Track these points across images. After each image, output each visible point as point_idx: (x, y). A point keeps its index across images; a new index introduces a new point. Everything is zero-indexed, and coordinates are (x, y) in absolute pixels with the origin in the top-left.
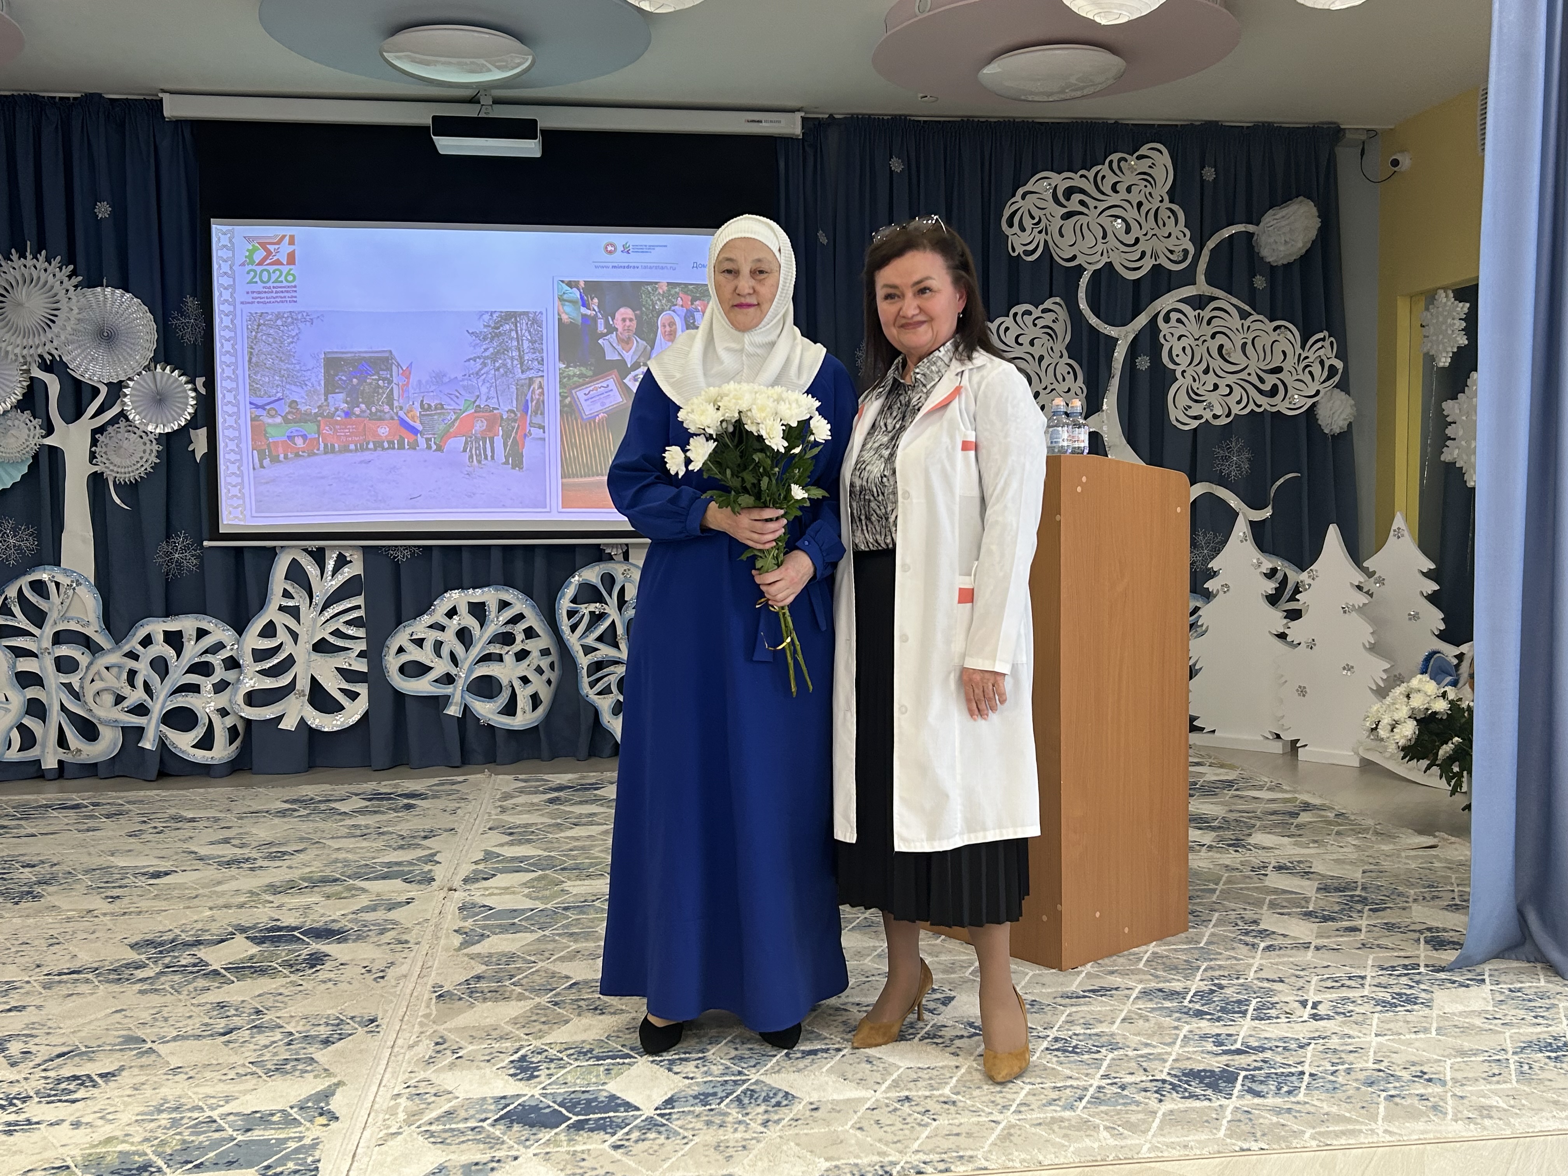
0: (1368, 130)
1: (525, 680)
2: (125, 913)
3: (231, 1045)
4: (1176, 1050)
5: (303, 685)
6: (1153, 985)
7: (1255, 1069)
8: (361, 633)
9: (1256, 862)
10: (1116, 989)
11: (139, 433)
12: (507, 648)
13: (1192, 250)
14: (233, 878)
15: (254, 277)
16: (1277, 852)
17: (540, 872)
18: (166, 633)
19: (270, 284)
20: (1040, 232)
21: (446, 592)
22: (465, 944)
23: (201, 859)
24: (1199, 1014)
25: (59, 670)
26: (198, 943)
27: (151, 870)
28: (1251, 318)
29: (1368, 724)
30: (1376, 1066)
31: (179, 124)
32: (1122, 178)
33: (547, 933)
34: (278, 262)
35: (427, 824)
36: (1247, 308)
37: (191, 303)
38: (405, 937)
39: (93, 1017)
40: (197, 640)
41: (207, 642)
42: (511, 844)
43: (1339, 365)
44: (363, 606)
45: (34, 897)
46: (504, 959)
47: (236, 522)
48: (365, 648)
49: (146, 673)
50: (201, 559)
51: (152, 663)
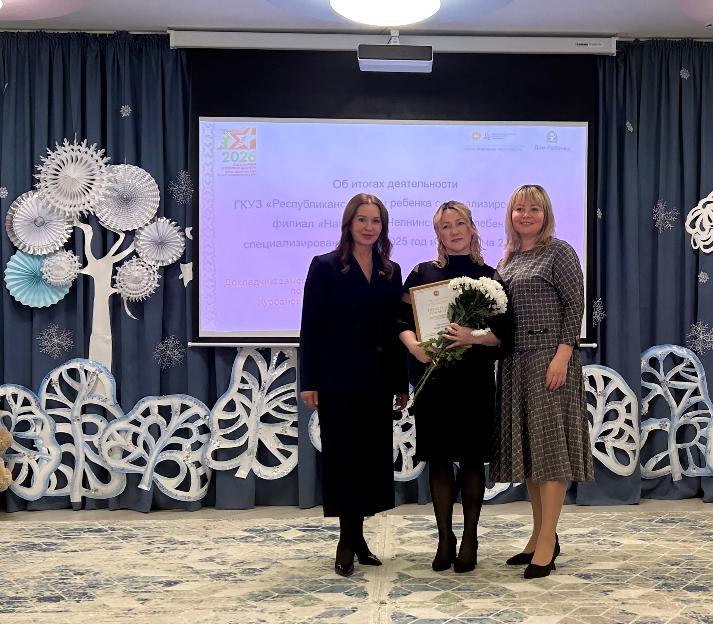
1: (408, 445)
5: (253, 446)
8: (294, 409)
11: (146, 266)
15: (227, 157)
18: (159, 407)
19: (238, 162)
25: (84, 432)
31: (179, 51)
34: (244, 147)
37: (183, 175)
40: (181, 413)
41: (188, 414)
44: (296, 390)
47: (211, 329)
48: (296, 420)
49: (144, 435)
50: (185, 354)
51: (149, 428)
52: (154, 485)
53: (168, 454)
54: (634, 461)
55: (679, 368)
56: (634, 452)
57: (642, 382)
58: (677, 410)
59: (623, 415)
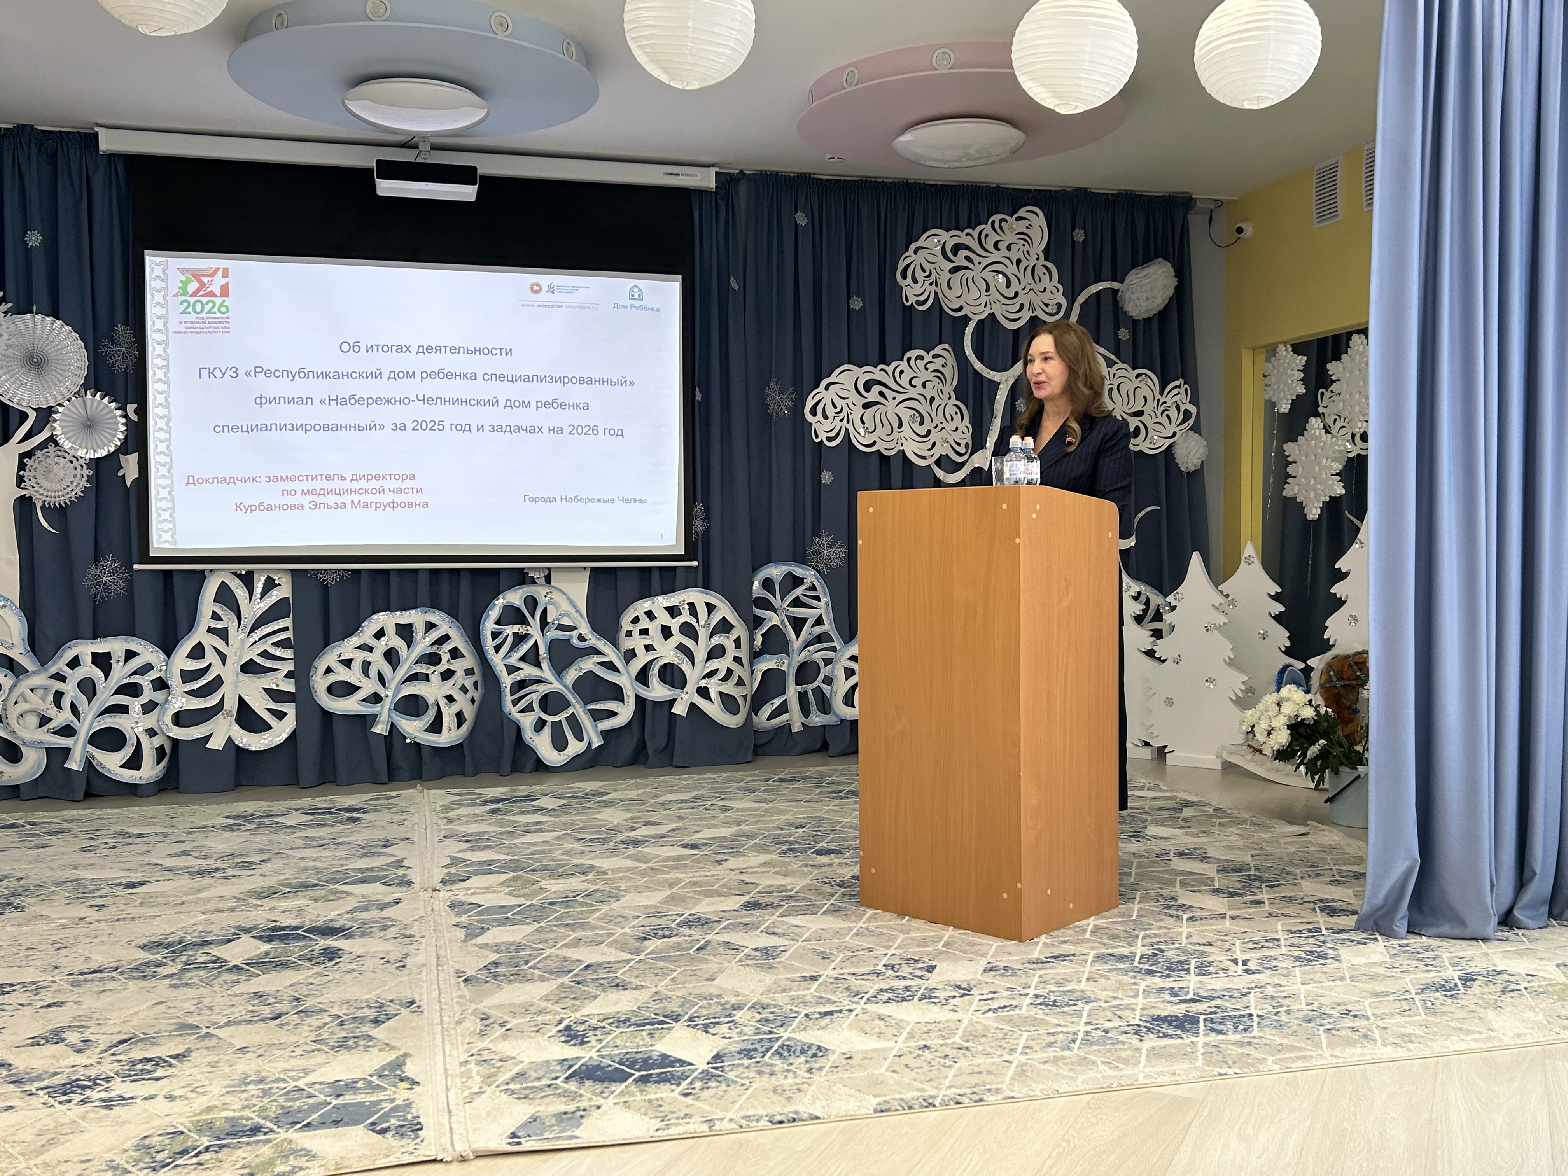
0: (1216, 200)
1: (450, 699)
2: (118, 920)
3: (286, 1028)
4: (1141, 1001)
5: (231, 705)
6: (1103, 951)
7: (1211, 1013)
8: (289, 654)
9: (1158, 850)
10: (1074, 955)
11: (69, 457)
12: (433, 668)
13: (1065, 304)
14: (210, 886)
15: (188, 307)
16: (1173, 841)
17: (512, 874)
18: (93, 654)
19: (203, 315)
20: (931, 284)
21: (374, 613)
22: (470, 936)
23: (169, 870)
24: (1150, 972)
26: (207, 943)
27: (124, 881)
28: (1116, 367)
29: (1244, 728)
30: (1309, 1007)
31: (113, 157)
32: (1003, 237)
33: (543, 924)
34: (212, 294)
35: (380, 835)
36: (1113, 357)
37: (122, 331)
38: (408, 932)
39: (136, 1009)
40: (126, 661)
41: (136, 663)
42: (472, 849)
43: (1193, 409)
44: (291, 628)
45: (17, 908)
46: (512, 948)
47: (166, 546)
48: (292, 669)
49: (73, 694)
50: (130, 582)
51: (79, 685)
52: (89, 764)
53: (107, 720)
54: (744, 710)
55: (799, 591)
56: (745, 697)
57: (755, 609)
58: (796, 643)
59: (731, 652)
